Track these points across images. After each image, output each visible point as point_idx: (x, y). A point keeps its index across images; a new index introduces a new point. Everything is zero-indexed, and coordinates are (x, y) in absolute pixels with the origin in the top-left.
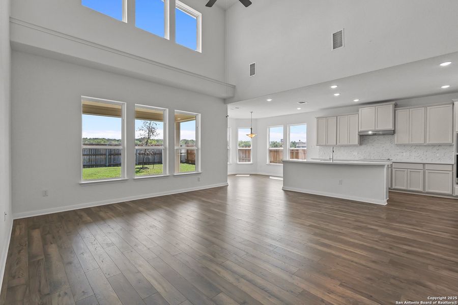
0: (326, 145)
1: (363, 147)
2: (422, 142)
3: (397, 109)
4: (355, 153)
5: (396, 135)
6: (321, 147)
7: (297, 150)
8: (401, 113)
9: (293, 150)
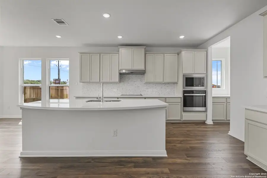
0: (90, 82)
1: (122, 84)
2: (161, 81)
3: (147, 52)
4: (115, 90)
5: (146, 74)
6: (85, 84)
7: (63, 87)
8: (149, 57)
9: (58, 87)
